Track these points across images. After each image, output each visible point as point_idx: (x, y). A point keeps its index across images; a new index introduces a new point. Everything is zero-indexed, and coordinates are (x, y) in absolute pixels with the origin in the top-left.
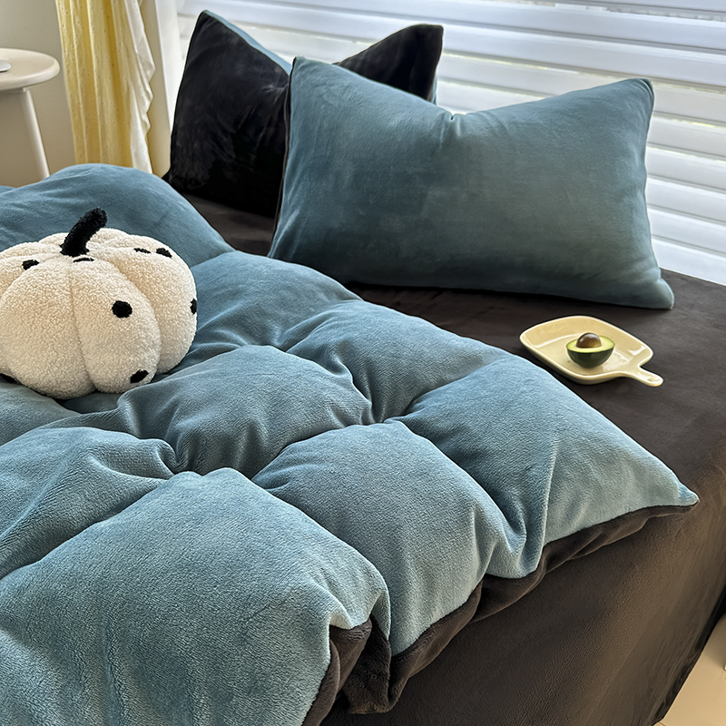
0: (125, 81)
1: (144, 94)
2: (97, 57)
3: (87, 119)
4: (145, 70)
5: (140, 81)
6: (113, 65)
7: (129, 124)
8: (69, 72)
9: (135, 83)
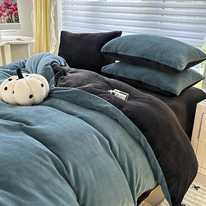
0: (49, 45)
1: (53, 48)
2: (43, 39)
4: (54, 43)
5: (53, 45)
6: (47, 41)
9: (51, 46)
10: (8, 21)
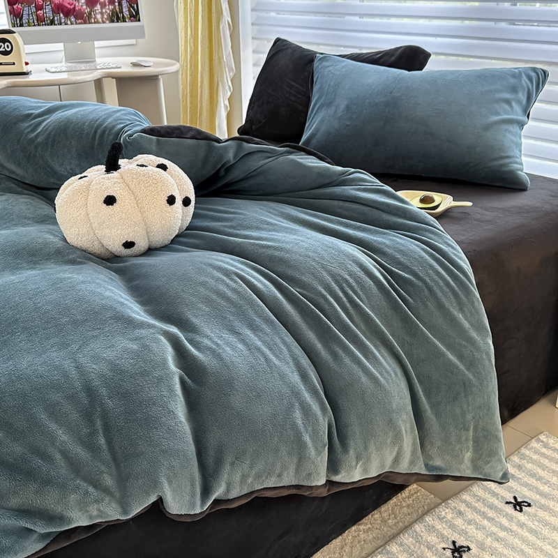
0: (216, 79)
1: (227, 88)
2: (202, 64)
3: (191, 103)
4: (229, 73)
5: (225, 80)
6: (210, 69)
7: (216, 106)
8: (182, 74)
9: (222, 81)
10: (111, 18)
